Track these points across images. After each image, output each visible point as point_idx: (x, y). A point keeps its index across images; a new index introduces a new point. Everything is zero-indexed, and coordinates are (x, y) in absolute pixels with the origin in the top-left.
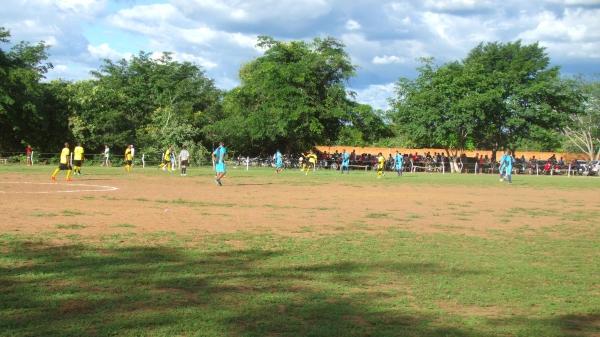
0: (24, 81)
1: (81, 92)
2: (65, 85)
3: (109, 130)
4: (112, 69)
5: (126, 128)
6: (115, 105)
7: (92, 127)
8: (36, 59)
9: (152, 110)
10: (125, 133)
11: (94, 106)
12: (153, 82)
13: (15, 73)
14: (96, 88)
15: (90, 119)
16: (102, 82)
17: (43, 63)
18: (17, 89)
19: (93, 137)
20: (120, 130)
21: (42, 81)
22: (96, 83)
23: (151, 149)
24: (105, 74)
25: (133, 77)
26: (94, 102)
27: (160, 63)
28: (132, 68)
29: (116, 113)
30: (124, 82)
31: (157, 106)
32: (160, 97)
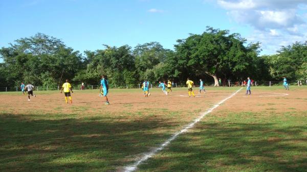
0: (252, 56)
1: (273, 59)
2: (267, 57)
3: (284, 72)
4: (285, 49)
5: (291, 71)
6: (286, 63)
7: (277, 72)
8: (256, 48)
9: (301, 64)
10: (290, 73)
11: (278, 63)
12: (302, 53)
13: (248, 54)
14: (279, 57)
15: (277, 69)
16: (281, 54)
17: (259, 49)
18: (249, 59)
19: (278, 75)
20: (288, 72)
21: (258, 56)
22: (279, 55)
23: (301, 79)
24: (282, 52)
25: (293, 51)
26: (278, 62)
27: (304, 45)
28: (293, 48)
29: (286, 66)
30: (290, 54)
31: (304, 62)
32: (304, 58)
